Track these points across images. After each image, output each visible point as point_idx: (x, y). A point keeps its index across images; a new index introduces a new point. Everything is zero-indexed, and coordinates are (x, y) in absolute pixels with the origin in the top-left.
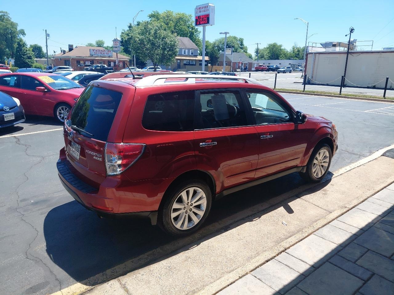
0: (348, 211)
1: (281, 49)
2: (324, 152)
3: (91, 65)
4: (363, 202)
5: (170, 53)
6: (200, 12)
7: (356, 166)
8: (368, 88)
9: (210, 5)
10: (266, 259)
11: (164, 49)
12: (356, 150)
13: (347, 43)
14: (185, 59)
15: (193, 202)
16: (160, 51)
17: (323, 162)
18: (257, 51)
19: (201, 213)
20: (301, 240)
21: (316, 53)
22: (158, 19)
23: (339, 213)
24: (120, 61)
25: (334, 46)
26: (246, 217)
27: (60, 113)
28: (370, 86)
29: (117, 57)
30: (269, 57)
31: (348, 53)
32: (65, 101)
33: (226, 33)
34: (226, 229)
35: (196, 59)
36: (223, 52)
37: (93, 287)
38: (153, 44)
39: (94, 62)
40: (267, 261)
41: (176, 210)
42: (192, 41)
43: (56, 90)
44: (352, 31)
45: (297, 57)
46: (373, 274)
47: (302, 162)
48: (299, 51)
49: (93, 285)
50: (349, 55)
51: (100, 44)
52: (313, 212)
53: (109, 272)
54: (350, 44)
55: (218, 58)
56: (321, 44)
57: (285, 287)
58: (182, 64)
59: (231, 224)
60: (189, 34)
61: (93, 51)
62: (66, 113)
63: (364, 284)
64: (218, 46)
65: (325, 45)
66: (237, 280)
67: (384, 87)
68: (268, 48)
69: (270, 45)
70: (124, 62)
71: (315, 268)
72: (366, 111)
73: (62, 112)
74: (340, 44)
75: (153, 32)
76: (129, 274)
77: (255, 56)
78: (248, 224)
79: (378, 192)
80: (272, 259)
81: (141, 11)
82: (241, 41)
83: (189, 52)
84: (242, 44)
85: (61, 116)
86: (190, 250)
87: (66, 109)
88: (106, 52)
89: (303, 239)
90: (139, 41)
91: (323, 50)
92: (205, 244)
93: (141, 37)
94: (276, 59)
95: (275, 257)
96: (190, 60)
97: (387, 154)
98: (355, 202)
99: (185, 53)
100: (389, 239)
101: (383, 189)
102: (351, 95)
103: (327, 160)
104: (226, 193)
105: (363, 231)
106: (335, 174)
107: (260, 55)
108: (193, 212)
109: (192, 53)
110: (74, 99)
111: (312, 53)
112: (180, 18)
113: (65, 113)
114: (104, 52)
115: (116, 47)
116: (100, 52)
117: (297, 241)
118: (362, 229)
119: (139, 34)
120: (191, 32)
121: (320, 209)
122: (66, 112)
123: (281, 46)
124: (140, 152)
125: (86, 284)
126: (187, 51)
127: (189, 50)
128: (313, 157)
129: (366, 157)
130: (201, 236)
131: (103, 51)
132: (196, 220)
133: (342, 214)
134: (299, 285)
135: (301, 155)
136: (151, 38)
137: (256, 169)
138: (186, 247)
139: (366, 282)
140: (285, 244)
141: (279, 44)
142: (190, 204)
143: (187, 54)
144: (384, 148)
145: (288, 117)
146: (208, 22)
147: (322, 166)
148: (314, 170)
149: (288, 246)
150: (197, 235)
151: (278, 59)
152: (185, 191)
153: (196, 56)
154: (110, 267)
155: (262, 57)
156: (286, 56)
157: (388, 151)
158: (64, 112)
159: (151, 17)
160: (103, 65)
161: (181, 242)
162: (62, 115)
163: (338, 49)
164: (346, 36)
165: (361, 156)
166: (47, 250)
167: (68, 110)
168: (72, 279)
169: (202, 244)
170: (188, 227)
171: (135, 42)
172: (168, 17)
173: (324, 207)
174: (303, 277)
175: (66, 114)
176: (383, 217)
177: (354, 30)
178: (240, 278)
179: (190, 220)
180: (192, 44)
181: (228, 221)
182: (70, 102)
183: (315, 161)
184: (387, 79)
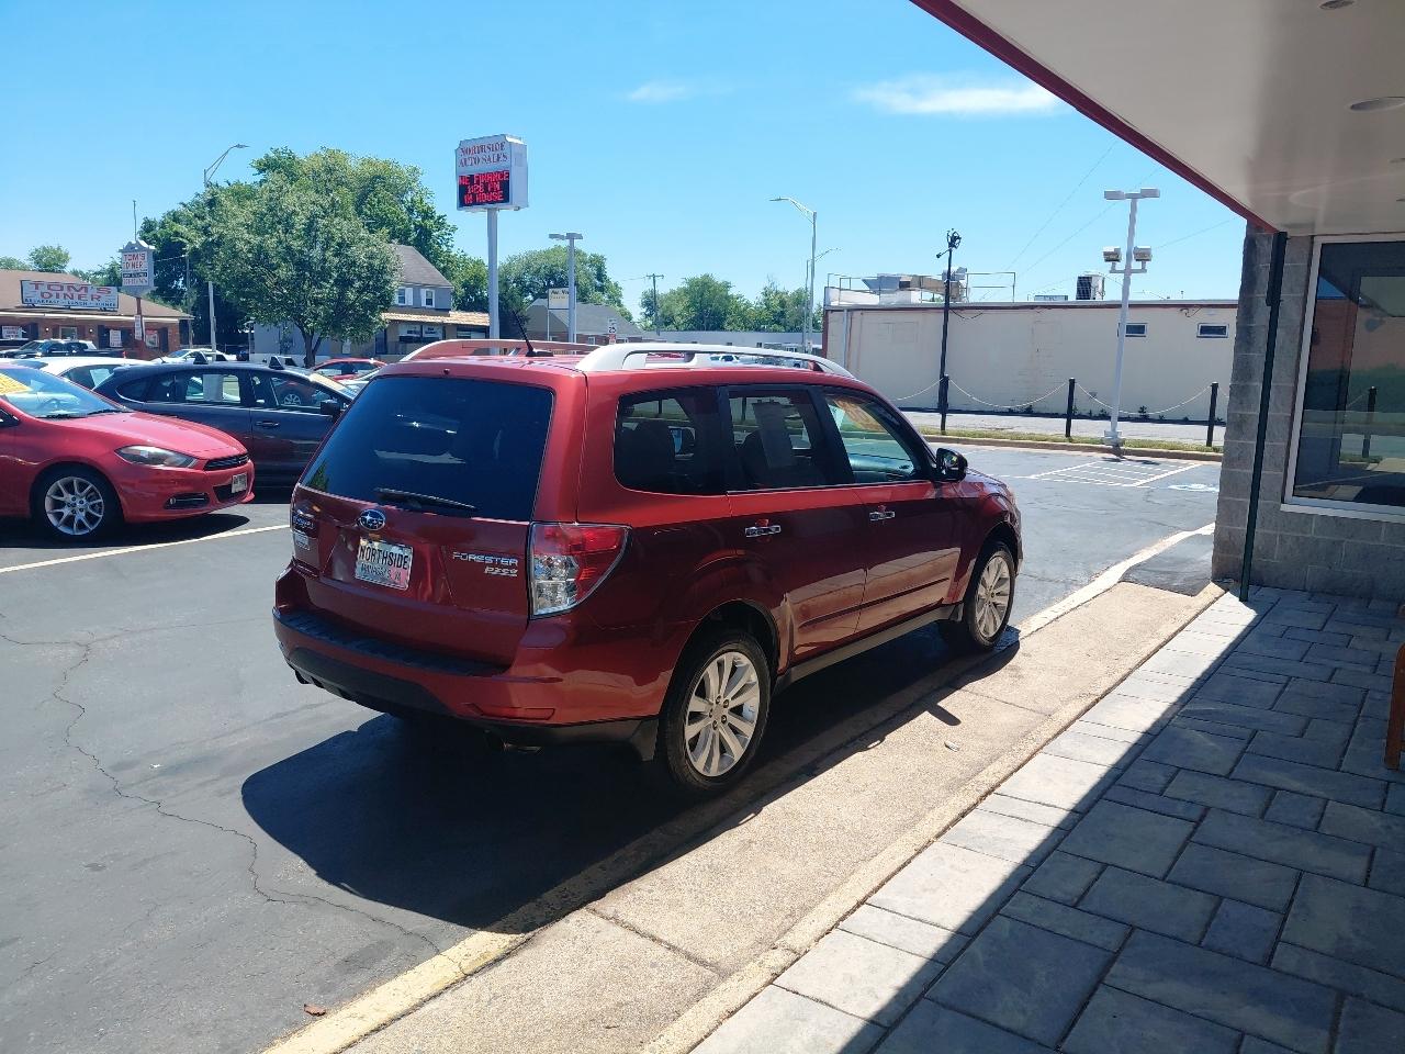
0: (1097, 701)
1: (727, 298)
2: (997, 566)
3: (27, 342)
4: (1122, 680)
5: (366, 297)
6: (477, 161)
7: (1067, 609)
8: (1011, 413)
9: (509, 140)
10: (959, 811)
11: (344, 283)
12: (1052, 571)
13: (940, 278)
14: (404, 321)
15: (729, 697)
16: (328, 290)
17: (998, 594)
18: (651, 302)
19: (748, 730)
20: (1019, 768)
21: (852, 310)
22: (293, 177)
23: (1081, 708)
24: (150, 327)
25: (905, 286)
26: (848, 743)
27: (58, 504)
28: (1016, 406)
29: (139, 312)
30: (692, 321)
31: (947, 309)
32: (79, 458)
33: (571, 237)
34: (812, 771)
35: (446, 320)
36: (540, 302)
37: (530, 934)
38: (302, 265)
39: (41, 329)
40: (963, 815)
41: (696, 717)
42: (428, 258)
43: (41, 420)
44: (953, 241)
45: (778, 323)
46: (1207, 809)
47: (953, 594)
48: (782, 304)
49: (526, 931)
50: (951, 316)
51: (50, 261)
52: (1007, 718)
53: (550, 896)
54: (950, 283)
55: (527, 320)
56: (864, 281)
57: (1033, 854)
58: (393, 338)
59: (818, 760)
60: (414, 235)
61: (37, 288)
62: (81, 502)
63: (1195, 828)
64: (519, 280)
65: (878, 284)
66: (913, 857)
67: (1064, 410)
68: (686, 292)
69: (693, 283)
70: (163, 331)
71: (1081, 813)
72: (1033, 477)
73: (68, 497)
74: (920, 283)
75: (300, 222)
76: (610, 893)
77: (642, 317)
78: (858, 755)
79: (1149, 657)
80: (970, 809)
81: (238, 146)
82: (598, 265)
83: (417, 296)
84: (600, 276)
85: (62, 514)
86: (743, 826)
87: (82, 486)
88: (90, 292)
89: (1023, 765)
90: (249, 251)
91: (873, 300)
92: (773, 809)
93: (255, 240)
94: (713, 329)
95: (975, 805)
96: (421, 324)
97: (1133, 576)
98: (1106, 683)
99: (402, 299)
100: (1212, 744)
101: (1156, 651)
102: (974, 435)
103: (1006, 588)
104: (797, 674)
105: (1152, 736)
106: (1024, 632)
107: (663, 315)
108: (730, 725)
109: (429, 302)
110: (117, 451)
111: (839, 310)
112: (375, 178)
113: (78, 500)
114: (83, 292)
115: (137, 275)
116: (65, 291)
117: (1011, 769)
118: (1147, 733)
119: (249, 227)
120: (421, 226)
121: (1023, 711)
122: (84, 499)
123: (727, 286)
124: (619, 547)
125: (504, 931)
126: (409, 293)
127: (417, 288)
128: (976, 579)
129: (1082, 586)
130: (752, 793)
131: (78, 288)
132: (737, 750)
133: (1087, 710)
134: (1061, 847)
135: (951, 574)
136: (296, 245)
137: (861, 607)
138: (729, 820)
139: (1198, 823)
140: (988, 777)
141: (719, 278)
142: (722, 701)
143: (410, 301)
144: (1119, 562)
145: (912, 468)
146: (506, 198)
147: (995, 605)
148: (978, 618)
149: (994, 781)
150: (742, 793)
151: (723, 329)
152: (714, 663)
153: (445, 311)
154: (550, 883)
155: (667, 321)
156: (745, 320)
157: (1132, 569)
158: (74, 499)
159: (264, 170)
160: (81, 341)
161: (710, 812)
162: (66, 511)
163: (916, 297)
164: (938, 256)
165: (1070, 585)
166: (319, 874)
167: (92, 490)
168: (453, 927)
169: (765, 809)
170: (720, 769)
171: (235, 255)
172: (330, 171)
173: (1030, 705)
174: (1062, 832)
175: (81, 506)
176: (1183, 706)
177: (959, 238)
178: (919, 852)
179: (723, 749)
180: (428, 270)
181: (829, 739)
182: (100, 462)
183: (981, 591)
184: (1072, 383)
